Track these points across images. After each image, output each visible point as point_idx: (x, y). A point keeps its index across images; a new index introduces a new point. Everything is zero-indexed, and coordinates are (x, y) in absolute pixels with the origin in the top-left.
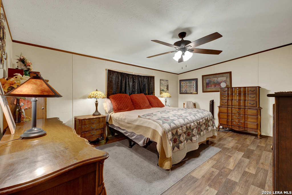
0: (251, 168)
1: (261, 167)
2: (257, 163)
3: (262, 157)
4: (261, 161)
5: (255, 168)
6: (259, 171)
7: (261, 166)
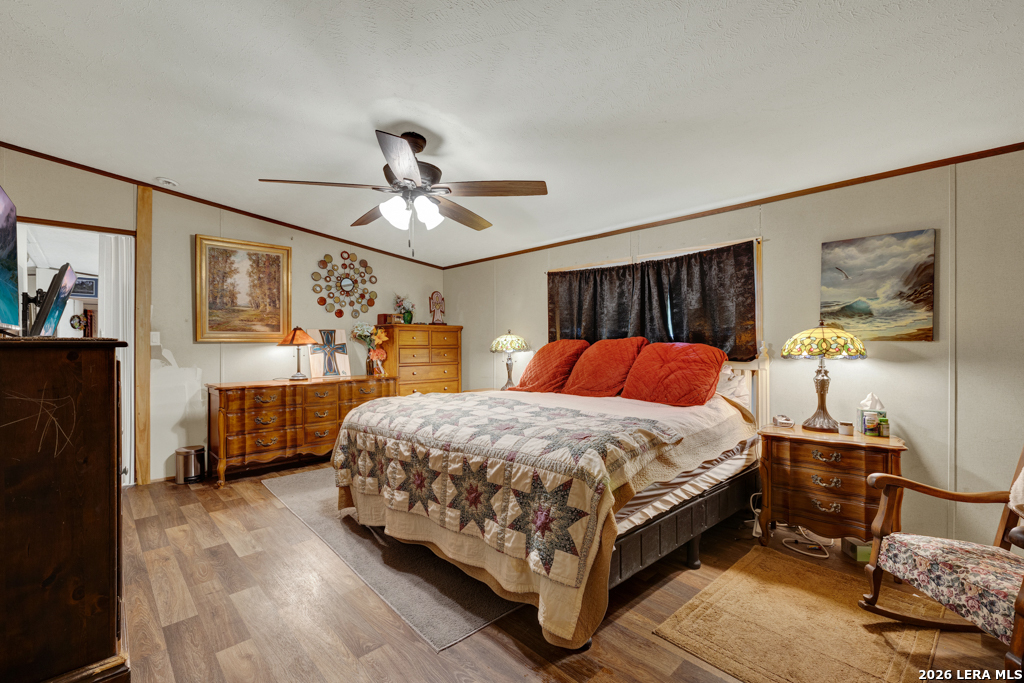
0: (182, 533)
1: (162, 549)
2: (179, 553)
3: (182, 581)
4: (174, 562)
5: (174, 539)
6: (160, 538)
7: (163, 551)
